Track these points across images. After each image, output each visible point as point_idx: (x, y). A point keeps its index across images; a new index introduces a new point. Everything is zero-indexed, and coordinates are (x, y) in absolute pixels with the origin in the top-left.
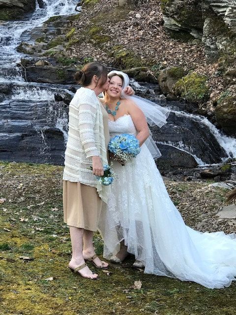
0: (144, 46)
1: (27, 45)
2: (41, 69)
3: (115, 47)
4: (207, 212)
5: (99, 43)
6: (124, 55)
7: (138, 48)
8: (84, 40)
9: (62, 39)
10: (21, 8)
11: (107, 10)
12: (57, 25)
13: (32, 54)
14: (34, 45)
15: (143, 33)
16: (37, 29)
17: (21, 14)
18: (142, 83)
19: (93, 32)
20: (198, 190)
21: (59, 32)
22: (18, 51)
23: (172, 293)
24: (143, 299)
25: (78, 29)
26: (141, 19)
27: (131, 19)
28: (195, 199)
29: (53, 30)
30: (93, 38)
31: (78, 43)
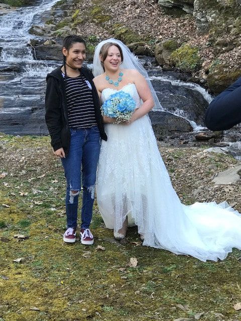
0: (141, 23)
1: (38, 27)
2: (49, 48)
3: (115, 25)
4: (203, 179)
5: (100, 22)
6: (123, 32)
7: (136, 25)
8: (87, 20)
9: (68, 20)
12: (64, 8)
13: (42, 35)
14: (44, 27)
15: (140, 11)
16: (46, 12)
18: (141, 56)
19: (95, 13)
20: (194, 156)
21: (66, 15)
22: (30, 33)
23: (169, 271)
24: (138, 279)
25: (82, 10)
28: (191, 165)
29: (60, 13)
30: (95, 18)
31: (83, 23)
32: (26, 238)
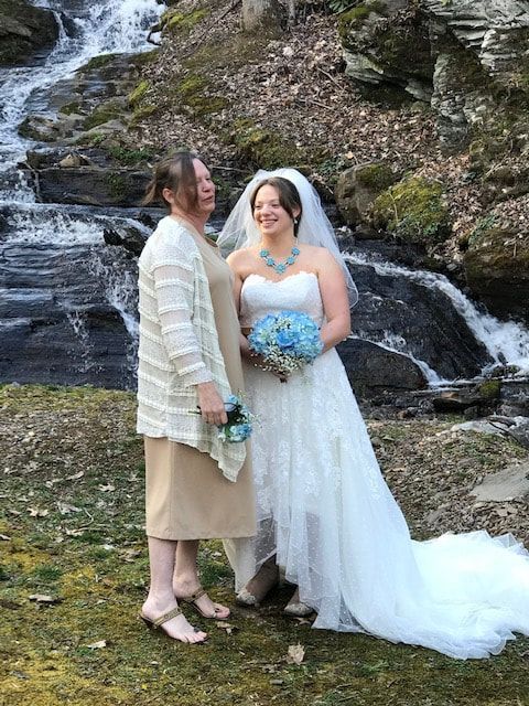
0: (303, 119)
1: (40, 121)
2: (73, 175)
3: (237, 122)
4: (449, 488)
5: (200, 114)
6: (257, 139)
7: (290, 125)
8: (166, 107)
9: (118, 105)
10: (26, 38)
11: (218, 41)
12: (107, 75)
13: (52, 140)
14: (55, 120)
15: (300, 88)
16: (62, 83)
17: (25, 50)
19: (189, 90)
20: (429, 439)
21: (111, 91)
22: (20, 134)
23: (373, 672)
24: (307, 685)
25: (154, 83)
26: (294, 58)
27: (272, 59)
28: (421, 459)
29: (98, 86)
30: (187, 104)
31: (155, 115)
32: (57, 602)
